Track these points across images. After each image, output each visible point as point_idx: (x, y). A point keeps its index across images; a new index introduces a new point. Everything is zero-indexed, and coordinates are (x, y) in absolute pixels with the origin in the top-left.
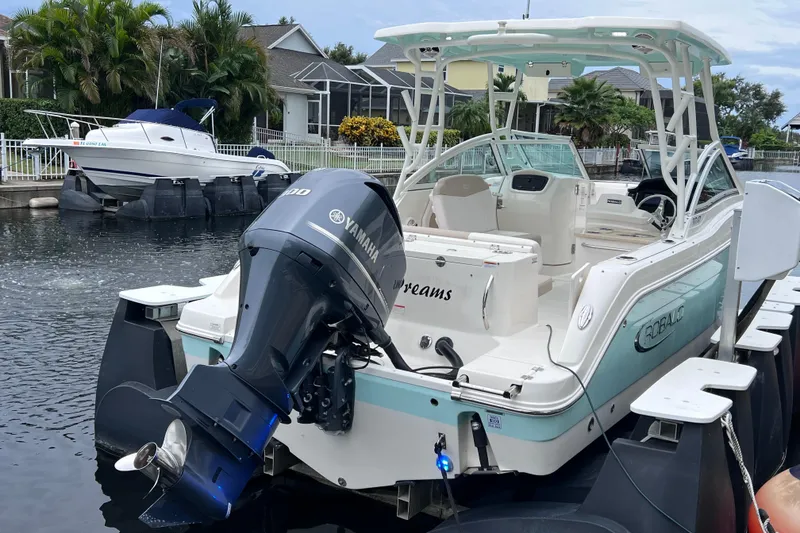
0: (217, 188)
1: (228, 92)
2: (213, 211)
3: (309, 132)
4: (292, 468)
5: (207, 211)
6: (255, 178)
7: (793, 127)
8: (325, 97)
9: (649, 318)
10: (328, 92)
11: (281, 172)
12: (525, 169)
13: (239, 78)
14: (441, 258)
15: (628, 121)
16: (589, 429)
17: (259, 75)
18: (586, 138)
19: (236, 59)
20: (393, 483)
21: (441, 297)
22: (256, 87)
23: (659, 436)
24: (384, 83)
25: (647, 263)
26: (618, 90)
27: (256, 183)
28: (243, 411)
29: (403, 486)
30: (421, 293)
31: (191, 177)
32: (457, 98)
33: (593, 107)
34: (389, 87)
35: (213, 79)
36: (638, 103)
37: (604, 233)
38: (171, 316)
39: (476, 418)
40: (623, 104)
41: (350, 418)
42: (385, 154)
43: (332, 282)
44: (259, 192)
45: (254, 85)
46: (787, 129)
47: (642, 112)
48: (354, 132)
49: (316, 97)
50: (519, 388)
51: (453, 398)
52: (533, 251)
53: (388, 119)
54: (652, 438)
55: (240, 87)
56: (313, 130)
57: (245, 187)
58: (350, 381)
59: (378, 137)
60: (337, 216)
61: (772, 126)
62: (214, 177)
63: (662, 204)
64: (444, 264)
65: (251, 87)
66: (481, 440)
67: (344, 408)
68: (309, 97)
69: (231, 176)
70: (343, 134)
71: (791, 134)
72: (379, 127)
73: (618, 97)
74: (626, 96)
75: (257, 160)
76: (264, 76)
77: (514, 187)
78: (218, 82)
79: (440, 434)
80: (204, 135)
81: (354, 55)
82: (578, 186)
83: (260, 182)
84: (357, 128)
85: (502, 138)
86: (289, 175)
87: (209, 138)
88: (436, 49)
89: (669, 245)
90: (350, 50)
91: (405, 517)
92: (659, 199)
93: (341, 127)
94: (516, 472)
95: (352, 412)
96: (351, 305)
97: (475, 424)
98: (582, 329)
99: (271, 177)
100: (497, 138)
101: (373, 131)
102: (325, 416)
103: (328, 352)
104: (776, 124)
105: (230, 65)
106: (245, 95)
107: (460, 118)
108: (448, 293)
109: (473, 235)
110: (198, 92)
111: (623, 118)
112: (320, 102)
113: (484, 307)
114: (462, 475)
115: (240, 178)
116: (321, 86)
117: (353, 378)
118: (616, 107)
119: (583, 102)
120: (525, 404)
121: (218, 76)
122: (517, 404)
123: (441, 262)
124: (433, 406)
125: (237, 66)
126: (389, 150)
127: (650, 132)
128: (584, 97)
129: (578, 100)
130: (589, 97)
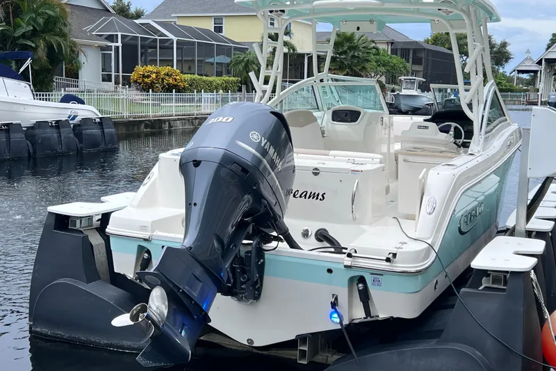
0: (37, 131)
1: (33, 45)
2: (35, 152)
3: (103, 80)
4: (202, 338)
5: (29, 153)
6: (71, 122)
7: (520, 72)
8: (117, 48)
9: (464, 210)
10: (119, 44)
11: (93, 116)
12: (338, 106)
13: (43, 32)
14: (316, 169)
15: (383, 69)
16: (435, 288)
17: (61, 30)
19: (39, 14)
20: (294, 338)
21: (317, 198)
22: (59, 40)
23: (491, 285)
24: (171, 36)
25: (464, 168)
26: (373, 41)
27: (72, 125)
28: (198, 282)
29: (302, 339)
30: (300, 197)
31: (14, 122)
32: (236, 49)
33: (353, 57)
34: (175, 39)
35: (19, 32)
36: (389, 53)
37: (419, 152)
38: (89, 226)
39: (362, 280)
40: (378, 54)
41: (260, 290)
42: (177, 100)
43: (255, 186)
44: (75, 135)
45: (57, 38)
46: (515, 74)
47: (395, 61)
48: (146, 80)
49: (109, 48)
50: (395, 255)
51: (345, 266)
52: (381, 163)
53: (175, 68)
54: (486, 287)
55: (44, 39)
56: (107, 78)
57: (62, 130)
58: (262, 261)
59: (168, 84)
60: (255, 137)
61: (501, 70)
62: (34, 121)
63: (452, 129)
64: (318, 173)
65: (54, 40)
66: (365, 297)
67: (256, 283)
68: (102, 48)
69: (49, 120)
70: (136, 82)
71: (518, 78)
72: (168, 75)
73: (374, 48)
74: (381, 47)
75: (70, 105)
76: (66, 30)
77: (333, 120)
78: (23, 36)
79: (333, 295)
80: (23, 84)
81: (132, 10)
82: (382, 118)
83: (75, 126)
84: (148, 77)
85: (322, 81)
86: (101, 118)
87: (28, 86)
88: (283, 11)
89: (472, 157)
90: (128, 5)
91: (305, 362)
92: (450, 125)
93: (133, 76)
94: (392, 317)
95: (261, 285)
96: (266, 203)
97: (360, 285)
98: (430, 214)
99: (85, 120)
100: (318, 81)
101: (163, 79)
102: (243, 289)
103: (245, 242)
104: (504, 70)
105: (35, 20)
106: (50, 47)
107: (241, 67)
108: (323, 196)
109: (332, 152)
110: (5, 46)
111: (379, 66)
112: (113, 53)
113: (353, 204)
114: (350, 324)
115: (57, 122)
116: (111, 38)
117: (264, 259)
118: (373, 57)
119: (345, 52)
120: (399, 266)
121: (23, 31)
122: (393, 266)
123: (316, 172)
124: (329, 274)
125: (41, 21)
126: (181, 95)
127: (402, 78)
128: (345, 48)
129: (341, 50)
130: (350, 48)
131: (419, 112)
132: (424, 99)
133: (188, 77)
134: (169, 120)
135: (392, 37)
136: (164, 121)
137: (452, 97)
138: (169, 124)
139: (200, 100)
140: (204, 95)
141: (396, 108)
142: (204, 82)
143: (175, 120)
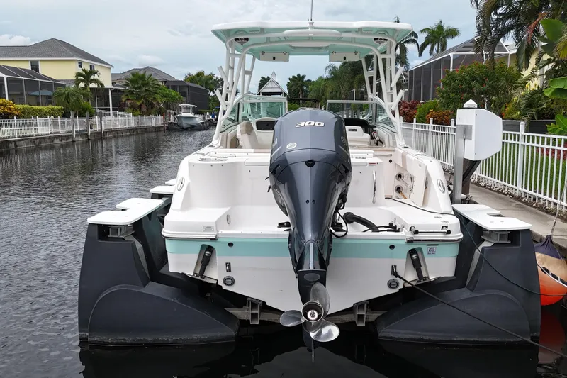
18: (145, 110)
20: (352, 306)
23: (498, 241)
26: (156, 80)
29: (360, 305)
32: (56, 84)
33: (146, 90)
34: (5, 77)
39: (413, 252)
40: (160, 89)
42: (19, 125)
47: (173, 94)
51: (408, 241)
53: (7, 99)
58: (331, 246)
59: (3, 113)
66: (417, 265)
73: (157, 84)
74: (160, 84)
79: (393, 266)
91: (363, 324)
107: (62, 98)
113: (375, 190)
114: (403, 288)
118: (158, 90)
119: (139, 87)
124: (391, 250)
126: (22, 121)
127: (181, 105)
128: (140, 85)
129: (136, 86)
130: (144, 85)
131: (195, 128)
132: (197, 119)
133: (20, 106)
134: (14, 141)
135: (164, 78)
136: (11, 142)
137: (211, 118)
138: (15, 144)
139: (36, 125)
140: (39, 120)
141: (179, 126)
142: (34, 110)
143: (20, 140)
